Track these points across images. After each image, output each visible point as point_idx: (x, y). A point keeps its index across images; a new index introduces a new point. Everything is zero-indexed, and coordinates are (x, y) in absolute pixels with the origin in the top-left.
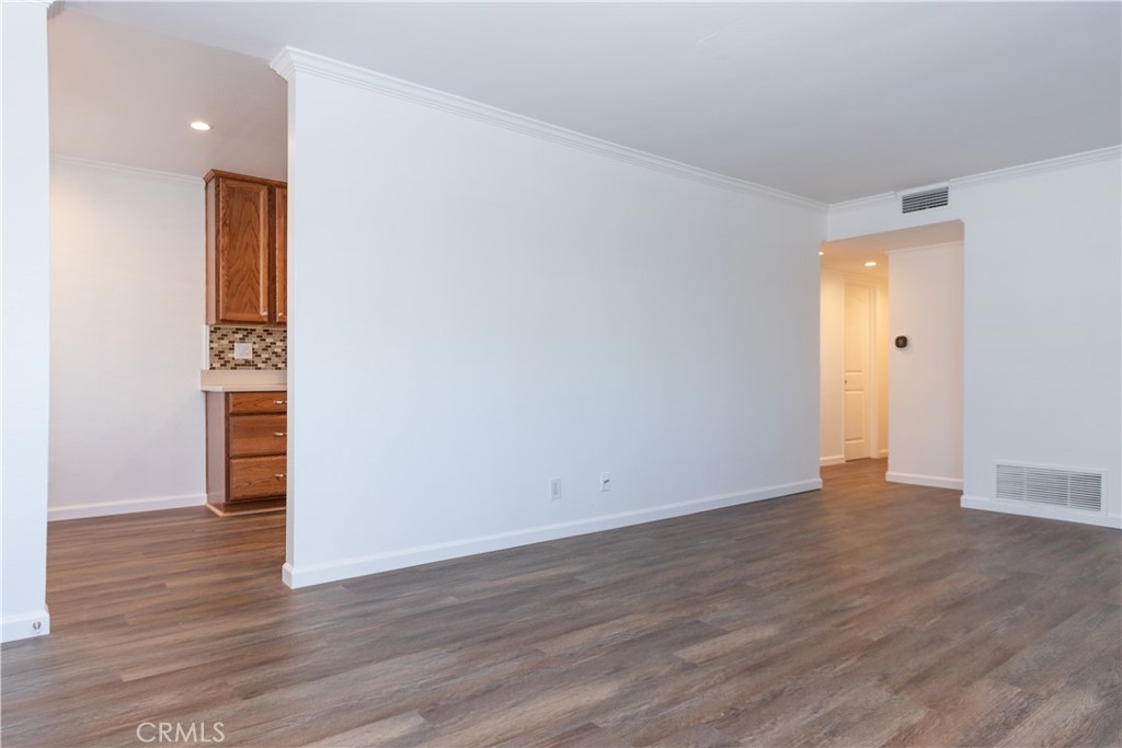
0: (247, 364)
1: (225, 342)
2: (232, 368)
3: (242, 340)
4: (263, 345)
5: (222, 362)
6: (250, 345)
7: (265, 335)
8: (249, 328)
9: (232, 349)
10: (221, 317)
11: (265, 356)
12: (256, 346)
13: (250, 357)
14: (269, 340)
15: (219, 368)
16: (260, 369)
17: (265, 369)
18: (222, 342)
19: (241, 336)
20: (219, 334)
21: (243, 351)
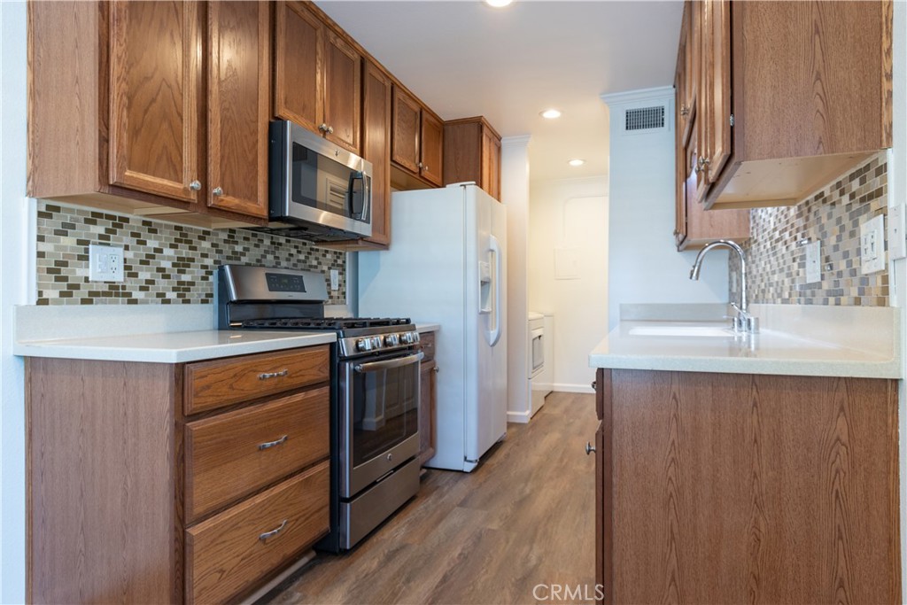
0: (114, 291)
1: (69, 242)
2: (84, 301)
3: (104, 239)
4: (142, 252)
5: (63, 286)
6: (119, 252)
7: (144, 234)
8: (117, 214)
9: (84, 258)
10: (113, 178)
11: (144, 275)
12: (130, 255)
13: (119, 277)
14: (152, 243)
15: (56, 302)
16: (135, 302)
17: (145, 302)
18: (64, 240)
19: (102, 231)
20: (56, 222)
21: (104, 264)
